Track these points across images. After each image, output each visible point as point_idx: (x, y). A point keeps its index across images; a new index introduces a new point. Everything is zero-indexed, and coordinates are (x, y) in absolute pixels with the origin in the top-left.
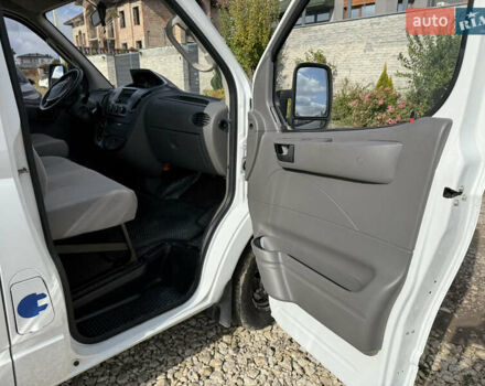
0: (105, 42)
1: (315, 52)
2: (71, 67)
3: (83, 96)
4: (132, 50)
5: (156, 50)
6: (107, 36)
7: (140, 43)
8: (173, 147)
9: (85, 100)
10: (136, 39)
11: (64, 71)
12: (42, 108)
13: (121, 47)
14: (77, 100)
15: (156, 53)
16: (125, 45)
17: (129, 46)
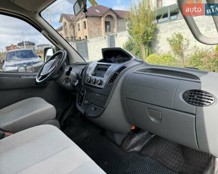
0: (72, 37)
1: (177, 33)
2: (58, 49)
3: (67, 70)
4: (83, 40)
5: (94, 39)
6: (72, 35)
7: (86, 37)
8: (152, 119)
9: (68, 73)
10: (85, 35)
11: (54, 52)
12: (38, 81)
13: (78, 39)
14: (62, 73)
15: (95, 40)
16: (80, 38)
17: (82, 39)
